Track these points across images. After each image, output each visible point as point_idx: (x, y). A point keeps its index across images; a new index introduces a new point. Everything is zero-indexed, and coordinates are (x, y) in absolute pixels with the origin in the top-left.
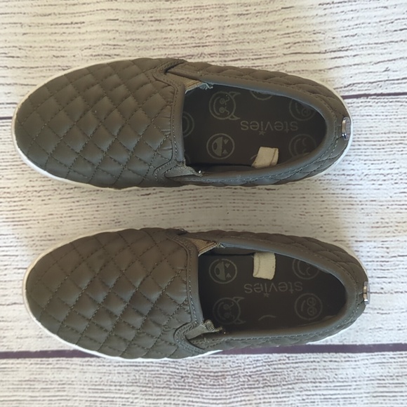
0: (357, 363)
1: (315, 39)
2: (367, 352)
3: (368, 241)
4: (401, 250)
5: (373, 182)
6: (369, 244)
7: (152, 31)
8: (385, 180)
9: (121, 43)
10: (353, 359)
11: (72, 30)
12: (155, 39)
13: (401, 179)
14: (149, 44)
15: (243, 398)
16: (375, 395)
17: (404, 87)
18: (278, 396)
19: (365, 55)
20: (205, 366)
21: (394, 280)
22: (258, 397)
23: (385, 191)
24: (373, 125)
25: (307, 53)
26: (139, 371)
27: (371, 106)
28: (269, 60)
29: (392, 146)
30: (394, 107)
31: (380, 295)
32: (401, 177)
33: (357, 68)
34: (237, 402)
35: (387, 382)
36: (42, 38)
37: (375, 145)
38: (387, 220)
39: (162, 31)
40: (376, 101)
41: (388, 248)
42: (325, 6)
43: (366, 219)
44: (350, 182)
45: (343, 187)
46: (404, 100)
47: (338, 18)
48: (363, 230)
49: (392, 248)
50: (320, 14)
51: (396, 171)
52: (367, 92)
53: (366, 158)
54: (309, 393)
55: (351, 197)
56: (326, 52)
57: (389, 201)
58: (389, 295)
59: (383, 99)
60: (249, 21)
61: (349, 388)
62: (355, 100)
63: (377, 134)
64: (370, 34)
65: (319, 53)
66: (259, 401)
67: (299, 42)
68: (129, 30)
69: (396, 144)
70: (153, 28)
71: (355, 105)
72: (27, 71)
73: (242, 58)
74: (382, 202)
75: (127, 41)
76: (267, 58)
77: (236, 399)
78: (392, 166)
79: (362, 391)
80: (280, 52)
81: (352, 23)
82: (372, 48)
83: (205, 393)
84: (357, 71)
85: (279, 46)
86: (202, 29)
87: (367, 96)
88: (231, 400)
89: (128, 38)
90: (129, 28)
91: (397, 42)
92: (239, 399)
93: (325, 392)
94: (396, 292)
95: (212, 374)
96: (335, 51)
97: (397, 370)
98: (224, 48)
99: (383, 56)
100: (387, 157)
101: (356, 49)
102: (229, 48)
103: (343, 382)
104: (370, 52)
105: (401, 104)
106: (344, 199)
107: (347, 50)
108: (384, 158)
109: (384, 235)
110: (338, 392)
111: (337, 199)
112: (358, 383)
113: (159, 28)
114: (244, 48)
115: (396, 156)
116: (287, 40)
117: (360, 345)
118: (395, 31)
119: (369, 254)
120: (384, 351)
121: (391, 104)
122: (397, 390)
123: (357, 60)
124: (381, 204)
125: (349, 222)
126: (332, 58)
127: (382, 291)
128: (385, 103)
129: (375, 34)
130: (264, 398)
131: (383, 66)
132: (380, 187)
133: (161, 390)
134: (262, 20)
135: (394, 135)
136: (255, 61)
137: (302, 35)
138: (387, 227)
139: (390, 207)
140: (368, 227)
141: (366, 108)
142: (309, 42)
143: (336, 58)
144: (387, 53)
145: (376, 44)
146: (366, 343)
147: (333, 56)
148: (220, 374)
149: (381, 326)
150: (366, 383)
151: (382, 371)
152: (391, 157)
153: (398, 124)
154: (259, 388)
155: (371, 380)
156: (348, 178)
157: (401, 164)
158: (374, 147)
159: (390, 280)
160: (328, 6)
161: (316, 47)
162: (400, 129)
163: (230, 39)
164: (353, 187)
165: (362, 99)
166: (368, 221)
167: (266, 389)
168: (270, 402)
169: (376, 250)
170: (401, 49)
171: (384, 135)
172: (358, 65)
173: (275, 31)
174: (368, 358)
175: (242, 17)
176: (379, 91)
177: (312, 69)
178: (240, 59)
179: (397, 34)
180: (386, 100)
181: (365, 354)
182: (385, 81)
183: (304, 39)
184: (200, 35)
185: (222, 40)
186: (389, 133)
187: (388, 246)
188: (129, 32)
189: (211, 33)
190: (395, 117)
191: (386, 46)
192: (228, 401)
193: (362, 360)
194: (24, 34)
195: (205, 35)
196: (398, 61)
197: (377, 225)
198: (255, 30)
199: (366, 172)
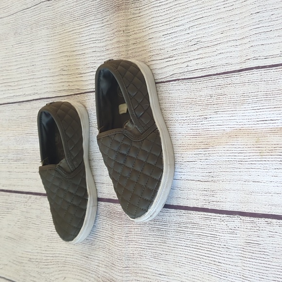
0: (171, 214)
1: (160, 53)
2: (175, 209)
4: (188, 159)
5: (180, 124)
8: (184, 123)
9: (96, 61)
10: (169, 212)
11: (81, 57)
12: (107, 58)
13: (191, 122)
15: (129, 225)
16: (177, 231)
17: (194, 75)
18: (141, 226)
19: (179, 59)
20: (117, 209)
21: (185, 173)
23: (185, 129)
24: (181, 95)
25: (157, 60)
27: (180, 85)
29: (187, 105)
30: (190, 85)
31: (181, 181)
33: (176, 66)
35: (182, 225)
36: (73, 61)
38: (184, 143)
39: (108, 54)
40: (182, 82)
42: (165, 36)
44: (171, 124)
46: (194, 81)
47: (170, 41)
49: (185, 157)
50: (163, 40)
51: (188, 118)
52: (179, 78)
53: (177, 112)
54: (152, 226)
56: (164, 59)
57: (186, 134)
58: (184, 181)
59: (185, 81)
60: (137, 46)
61: (167, 226)
62: (174, 82)
63: (182, 99)
64: (182, 48)
65: (161, 59)
66: (135, 227)
67: (154, 55)
68: (99, 55)
69: (189, 104)
70: (106, 53)
71: (174, 85)
72: (69, 76)
75: (98, 60)
77: (126, 226)
78: (187, 115)
79: (172, 228)
80: (147, 60)
81: (175, 43)
82: (182, 55)
83: (116, 221)
84: (175, 68)
85: (147, 57)
86: (119, 51)
87: (178, 80)
88: (124, 226)
91: (192, 51)
93: (158, 227)
96: (167, 58)
97: (186, 220)
99: (187, 59)
100: (185, 111)
101: (176, 56)
104: (181, 57)
105: (192, 83)
107: (172, 57)
108: (184, 111)
109: (182, 151)
110: (163, 227)
112: (171, 224)
115: (189, 111)
116: (150, 54)
117: (172, 205)
118: (192, 45)
120: (181, 209)
121: (188, 84)
122: (186, 230)
123: (176, 62)
124: (183, 135)
127: (181, 179)
128: (186, 83)
129: (184, 48)
130: (137, 226)
131: (186, 64)
132: (182, 126)
134: (141, 45)
135: (189, 100)
137: (156, 51)
138: (184, 147)
139: (186, 136)
141: (178, 86)
142: (158, 54)
144: (188, 57)
145: (184, 53)
146: (174, 205)
147: (167, 61)
149: (180, 196)
150: (174, 224)
151: (180, 219)
152: (187, 111)
153: (191, 94)
155: (176, 223)
156: (171, 122)
157: (190, 115)
158: (180, 106)
159: (184, 174)
160: (166, 36)
161: (161, 56)
162: (191, 97)
164: (172, 126)
165: (177, 82)
168: (138, 228)
169: (179, 158)
170: (194, 55)
171: (185, 100)
172: (176, 64)
173: (145, 50)
174: (175, 212)
175: (135, 44)
176: (183, 77)
177: (158, 68)
179: (193, 47)
181: (174, 210)
182: (186, 72)
183: (156, 53)
185: (127, 56)
186: (187, 98)
187: (183, 156)
189: (123, 53)
190: (190, 90)
191: (188, 54)
193: (173, 212)
194: (68, 60)
196: (193, 61)
197: (180, 146)
198: (139, 50)
199: (177, 119)
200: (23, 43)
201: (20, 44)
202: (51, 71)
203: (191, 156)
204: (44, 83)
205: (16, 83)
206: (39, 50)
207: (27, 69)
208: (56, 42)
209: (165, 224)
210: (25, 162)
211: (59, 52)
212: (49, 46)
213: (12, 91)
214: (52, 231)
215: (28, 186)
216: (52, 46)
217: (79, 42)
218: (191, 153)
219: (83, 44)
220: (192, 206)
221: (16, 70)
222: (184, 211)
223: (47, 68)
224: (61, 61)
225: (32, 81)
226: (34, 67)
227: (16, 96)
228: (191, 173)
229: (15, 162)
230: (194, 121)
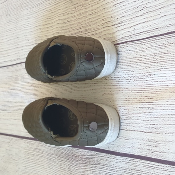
0: (117, 160)
1: (111, 20)
2: (121, 156)
3: (122, 107)
4: (133, 111)
5: (127, 80)
6: (123, 108)
7: (68, 25)
8: (131, 80)
9: (60, 31)
10: (116, 158)
12: (69, 28)
13: (136, 79)
14: (67, 30)
15: (84, 167)
17: (140, 37)
18: (93, 169)
19: (127, 24)
20: (74, 152)
21: (130, 125)
22: (88, 168)
23: (131, 84)
24: (128, 55)
25: (109, 26)
26: (58, 150)
27: (128, 47)
28: (97, 31)
29: (134, 64)
30: (136, 46)
31: (126, 131)
32: (136, 78)
33: (125, 30)
34: (82, 168)
35: (127, 171)
36: (45, 33)
37: (128, 64)
38: (130, 98)
39: (70, 25)
40: (130, 44)
41: (129, 110)
42: (115, 5)
43: (123, 97)
44: (119, 81)
45: (117, 83)
46: (140, 42)
47: (119, 10)
48: (121, 101)
49: (130, 110)
50: (113, 9)
51: (134, 75)
52: (127, 41)
53: (124, 70)
54: (101, 170)
55: (119, 87)
56: (115, 25)
57: (132, 89)
58: (128, 131)
59: (132, 43)
61: (114, 171)
62: (123, 44)
63: (129, 59)
64: (130, 14)
65: (112, 26)
66: (87, 170)
67: (106, 22)
68: (62, 26)
69: (135, 63)
71: (123, 47)
73: (90, 31)
74: (130, 89)
75: (62, 30)
76: (97, 30)
77: (81, 167)
78: (133, 73)
80: (100, 27)
81: (124, 11)
82: (130, 21)
83: (73, 163)
84: (124, 32)
85: (100, 25)
86: (80, 22)
87: (126, 42)
88: (80, 167)
89: (62, 29)
90: (62, 25)
91: (139, 16)
92: (82, 167)
93: (107, 171)
94: (131, 130)
95: (75, 156)
96: (117, 24)
97: (131, 167)
98: (85, 29)
99: (134, 23)
101: (124, 22)
102: (87, 28)
103: (112, 168)
104: (129, 23)
105: (138, 44)
106: (117, 88)
107: (121, 23)
108: (130, 69)
109: (128, 104)
110: (111, 172)
111: (115, 88)
112: (118, 169)
113: (70, 24)
114: (91, 27)
115: (135, 69)
116: (103, 22)
117: (118, 152)
118: (139, 11)
119: (123, 112)
120: (127, 157)
121: (135, 45)
123: (124, 27)
124: (129, 90)
125: (117, 98)
126: (116, 27)
127: (127, 129)
128: (133, 44)
129: (131, 14)
130: (89, 169)
131: (133, 28)
132: (129, 82)
133: (63, 158)
134: (96, 15)
136: (93, 32)
137: (108, 19)
138: (130, 100)
139: (132, 91)
140: (123, 100)
141: (126, 48)
142: (110, 21)
143: (118, 27)
144: (135, 22)
145: (131, 18)
146: (120, 152)
147: (117, 26)
148: (78, 156)
149: (125, 145)
150: (120, 170)
151: (126, 166)
152: (133, 69)
153: (137, 54)
154: (88, 164)
155: (122, 169)
156: (119, 79)
157: (136, 72)
158: (127, 65)
160: (116, 5)
161: (112, 23)
162: (137, 56)
163: (87, 25)
164: (120, 83)
165: (125, 44)
166: (124, 97)
167: (90, 165)
168: (90, 171)
169: (125, 110)
170: (140, 19)
171: (131, 59)
172: (125, 29)
173: (99, 19)
174: (121, 159)
175: (91, 15)
176: (131, 40)
177: (109, 33)
178: (90, 32)
179: (139, 13)
180: (133, 43)
181: (120, 157)
182: (133, 35)
183: (108, 21)
184: (79, 25)
185: (85, 25)
186: (133, 58)
187: (129, 109)
188: (62, 27)
189: (82, 23)
190: (136, 51)
191: (135, 19)
192: (79, 167)
193: (119, 159)
194: (41, 32)
195: (81, 24)
196: (139, 25)
197: (126, 100)
198: (94, 20)
199: (124, 76)
200: (11, 21)
201: (10, 23)
202: (29, 41)
203: (136, 109)
204: (24, 50)
205: (6, 52)
206: (21, 26)
207: (13, 41)
208: (33, 19)
209: (113, 169)
210: (10, 111)
211: (35, 26)
212: (28, 23)
213: (3, 58)
214: (25, 167)
215: (11, 130)
216: (30, 22)
217: (49, 18)
218: (136, 106)
219: (52, 19)
220: (136, 154)
221: (6, 42)
222: (130, 158)
223: (26, 39)
224: (36, 33)
225: (16, 49)
226: (18, 39)
227: (6, 61)
228: (135, 125)
229: (3, 111)
230: (139, 77)
